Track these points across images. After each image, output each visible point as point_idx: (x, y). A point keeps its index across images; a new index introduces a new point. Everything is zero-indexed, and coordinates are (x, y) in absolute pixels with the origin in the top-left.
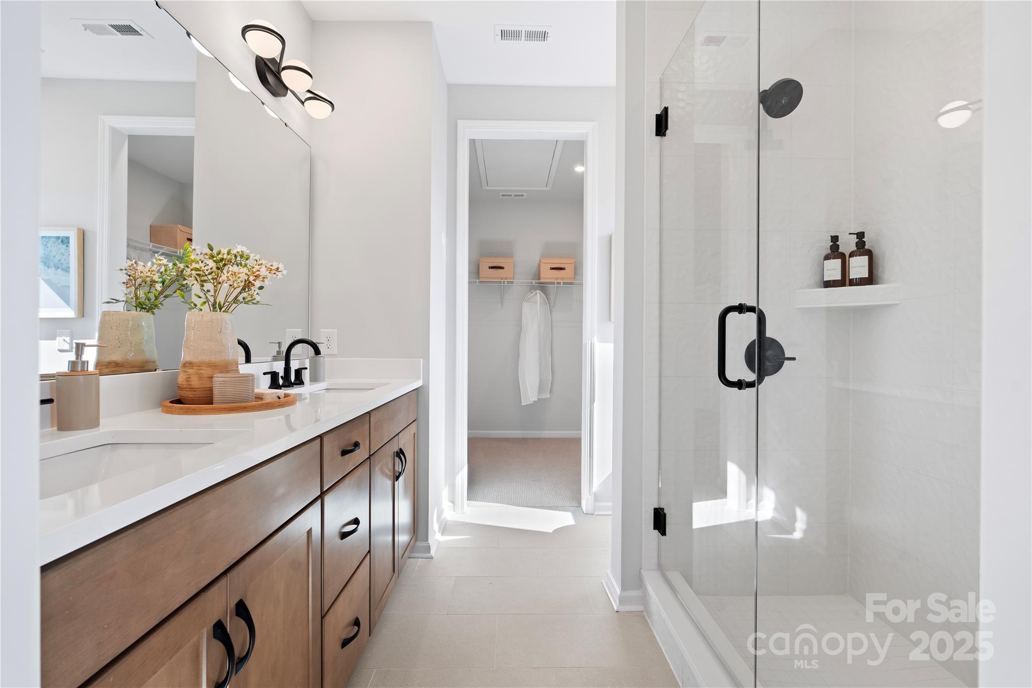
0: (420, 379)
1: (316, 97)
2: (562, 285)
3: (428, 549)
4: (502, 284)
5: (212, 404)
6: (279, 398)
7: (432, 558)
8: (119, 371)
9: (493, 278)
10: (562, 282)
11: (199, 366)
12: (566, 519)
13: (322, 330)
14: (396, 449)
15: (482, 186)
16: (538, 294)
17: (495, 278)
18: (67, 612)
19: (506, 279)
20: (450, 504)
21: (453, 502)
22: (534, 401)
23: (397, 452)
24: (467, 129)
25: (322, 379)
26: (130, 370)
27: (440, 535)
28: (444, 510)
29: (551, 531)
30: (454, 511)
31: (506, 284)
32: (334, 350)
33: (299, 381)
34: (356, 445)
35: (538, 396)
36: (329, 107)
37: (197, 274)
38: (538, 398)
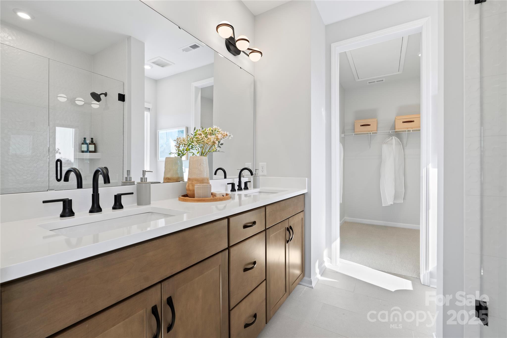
0: (306, 189)
1: (254, 51)
2: (411, 132)
3: (311, 282)
4: (369, 135)
5: (194, 198)
6: (223, 196)
7: (313, 288)
8: (169, 181)
9: (363, 131)
10: (411, 130)
11: (192, 180)
12: (407, 285)
13: (260, 163)
14: (287, 226)
15: (355, 80)
16: (394, 139)
17: (365, 131)
18: (61, 292)
19: (372, 131)
20: (329, 259)
21: (330, 258)
22: (391, 204)
23: (287, 228)
24: (337, 48)
25: (258, 187)
26: (173, 181)
27: (320, 276)
28: (324, 262)
29: (393, 291)
30: (331, 263)
31: (371, 134)
32: (265, 173)
33: (246, 188)
34: (254, 223)
35: (394, 201)
36: (260, 55)
37: (197, 140)
38: (394, 203)
